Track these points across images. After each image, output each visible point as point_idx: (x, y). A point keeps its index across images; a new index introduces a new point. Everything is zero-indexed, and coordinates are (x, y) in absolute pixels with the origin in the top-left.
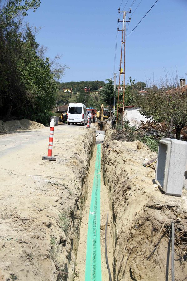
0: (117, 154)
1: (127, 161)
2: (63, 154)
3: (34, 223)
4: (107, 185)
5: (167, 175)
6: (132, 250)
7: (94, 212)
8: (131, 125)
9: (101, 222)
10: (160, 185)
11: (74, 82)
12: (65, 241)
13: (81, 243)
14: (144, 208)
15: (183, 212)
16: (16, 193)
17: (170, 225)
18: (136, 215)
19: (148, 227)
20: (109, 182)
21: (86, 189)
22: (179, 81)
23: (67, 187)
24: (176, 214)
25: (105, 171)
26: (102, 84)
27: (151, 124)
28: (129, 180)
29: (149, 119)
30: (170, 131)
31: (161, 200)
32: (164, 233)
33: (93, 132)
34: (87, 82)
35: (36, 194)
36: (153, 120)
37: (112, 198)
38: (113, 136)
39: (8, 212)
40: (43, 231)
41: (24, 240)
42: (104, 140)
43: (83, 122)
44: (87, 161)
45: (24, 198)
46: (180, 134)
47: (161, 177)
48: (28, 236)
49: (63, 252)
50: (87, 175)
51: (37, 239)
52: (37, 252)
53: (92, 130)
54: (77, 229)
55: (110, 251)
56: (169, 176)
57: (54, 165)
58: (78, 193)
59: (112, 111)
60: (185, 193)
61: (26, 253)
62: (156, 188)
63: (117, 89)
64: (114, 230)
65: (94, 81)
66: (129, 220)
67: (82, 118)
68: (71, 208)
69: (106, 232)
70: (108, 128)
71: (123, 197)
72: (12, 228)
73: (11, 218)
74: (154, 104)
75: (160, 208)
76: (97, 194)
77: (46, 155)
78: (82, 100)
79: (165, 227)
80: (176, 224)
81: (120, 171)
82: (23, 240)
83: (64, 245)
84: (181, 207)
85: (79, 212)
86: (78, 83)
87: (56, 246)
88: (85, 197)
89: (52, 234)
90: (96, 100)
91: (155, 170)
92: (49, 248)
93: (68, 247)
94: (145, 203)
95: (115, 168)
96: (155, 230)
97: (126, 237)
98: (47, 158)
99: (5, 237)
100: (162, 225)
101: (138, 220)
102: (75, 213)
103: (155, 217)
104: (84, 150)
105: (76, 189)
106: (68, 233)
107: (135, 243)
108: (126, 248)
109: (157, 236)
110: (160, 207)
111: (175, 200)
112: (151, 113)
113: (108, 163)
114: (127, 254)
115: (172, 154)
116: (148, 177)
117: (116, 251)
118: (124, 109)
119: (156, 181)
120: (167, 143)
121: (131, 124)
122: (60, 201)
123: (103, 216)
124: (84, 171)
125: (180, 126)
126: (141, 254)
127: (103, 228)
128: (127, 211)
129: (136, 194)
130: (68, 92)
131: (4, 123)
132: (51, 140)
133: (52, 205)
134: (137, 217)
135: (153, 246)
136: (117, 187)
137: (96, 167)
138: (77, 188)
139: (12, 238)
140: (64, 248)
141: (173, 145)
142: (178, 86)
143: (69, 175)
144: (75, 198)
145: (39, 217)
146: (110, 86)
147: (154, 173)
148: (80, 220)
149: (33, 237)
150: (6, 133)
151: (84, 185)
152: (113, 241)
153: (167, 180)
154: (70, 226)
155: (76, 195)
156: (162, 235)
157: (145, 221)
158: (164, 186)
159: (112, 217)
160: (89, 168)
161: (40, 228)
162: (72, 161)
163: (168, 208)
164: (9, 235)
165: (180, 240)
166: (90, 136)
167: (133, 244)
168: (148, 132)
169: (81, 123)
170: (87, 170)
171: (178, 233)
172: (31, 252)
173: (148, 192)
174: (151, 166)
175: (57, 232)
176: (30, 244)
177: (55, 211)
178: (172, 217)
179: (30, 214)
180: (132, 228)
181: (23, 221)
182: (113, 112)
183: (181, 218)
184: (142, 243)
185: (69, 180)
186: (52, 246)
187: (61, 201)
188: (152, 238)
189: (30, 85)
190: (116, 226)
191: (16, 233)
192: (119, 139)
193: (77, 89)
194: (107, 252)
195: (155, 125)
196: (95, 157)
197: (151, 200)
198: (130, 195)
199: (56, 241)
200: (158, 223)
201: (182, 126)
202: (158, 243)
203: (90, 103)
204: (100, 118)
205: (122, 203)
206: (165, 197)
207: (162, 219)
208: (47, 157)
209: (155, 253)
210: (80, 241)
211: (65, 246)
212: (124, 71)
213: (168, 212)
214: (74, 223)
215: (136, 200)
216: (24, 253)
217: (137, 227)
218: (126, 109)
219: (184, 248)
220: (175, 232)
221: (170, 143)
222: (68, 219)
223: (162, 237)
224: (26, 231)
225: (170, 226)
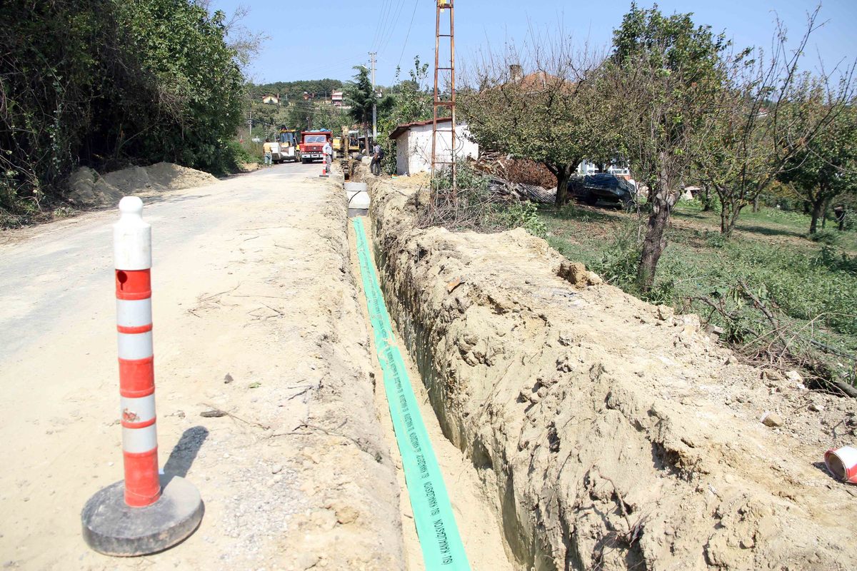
0: (499, 313)
86: (290, 85)
113: (457, 353)
118: (408, 130)
130: (271, 102)
131: (100, 177)
146: (363, 81)
189: (170, 75)
192: (445, 220)
193: (289, 96)
204: (341, 151)
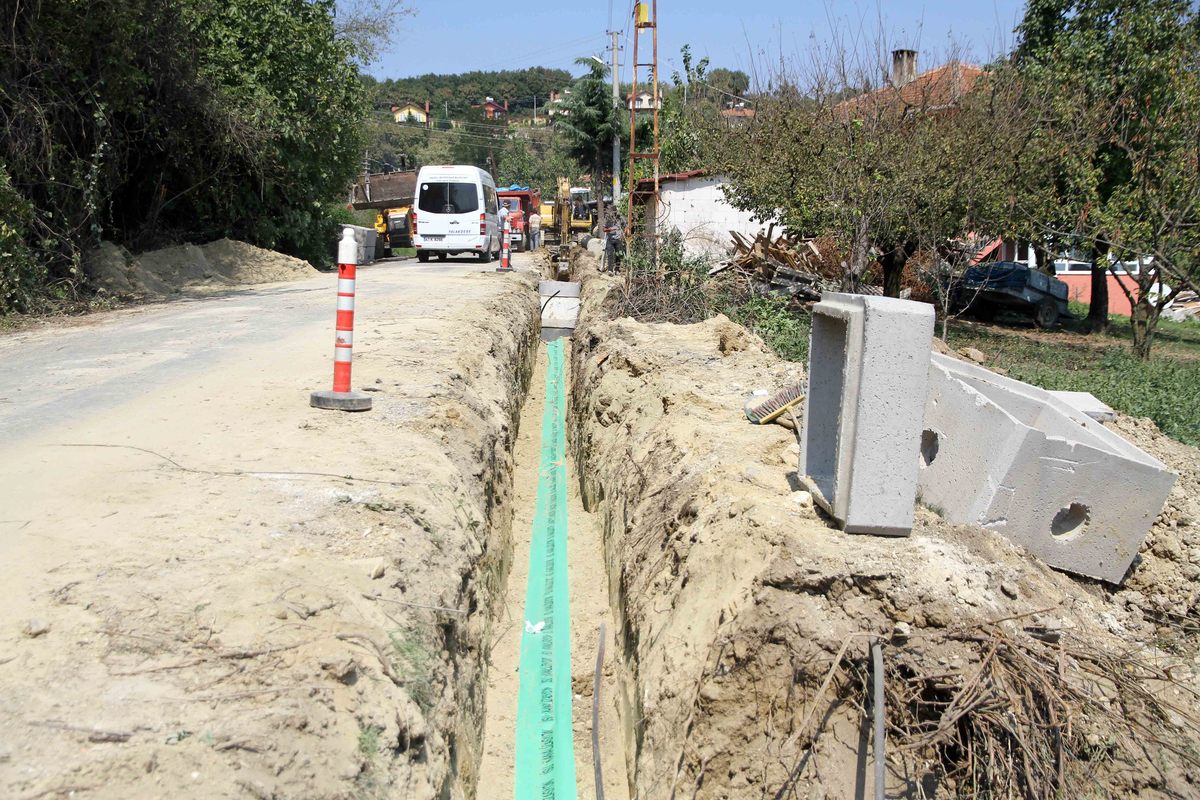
0: (635, 376)
1: (678, 401)
2: (399, 379)
3: (281, 668)
4: (593, 509)
5: (849, 448)
6: (709, 766)
7: (542, 624)
8: (691, 251)
9: (572, 662)
10: (820, 494)
11: (437, 74)
12: (419, 741)
13: (490, 753)
14: (756, 590)
15: (920, 598)
16: (197, 546)
17: (867, 655)
18: (722, 620)
19: (772, 668)
20: (602, 495)
21: (506, 527)
22: (891, 56)
23: (422, 516)
24: (892, 608)
25: (583, 452)
26: (561, 80)
27: (775, 246)
28: (687, 478)
29: (766, 225)
30: (857, 269)
31: (825, 554)
32: (842, 688)
33: (528, 287)
34: (494, 74)
35: (286, 551)
36: (785, 227)
37: (617, 562)
38: (616, 302)
39: (166, 626)
40: (322, 701)
41: (243, 739)
42: (577, 322)
43: (484, 249)
44: (504, 409)
45: (234, 567)
46: (898, 284)
47: (823, 460)
48: (259, 721)
49: (412, 785)
50: (507, 468)
51: (298, 734)
52: (302, 787)
53: (523, 280)
54: (471, 695)
55: (614, 777)
56: (858, 452)
57: (362, 430)
58: (471, 542)
59: (605, 199)
60: (926, 524)
61: (250, 790)
62: (803, 506)
63: (628, 102)
64: (631, 691)
65: (524, 71)
66: (691, 646)
67: (478, 229)
68: (442, 602)
69: (597, 703)
70: (591, 270)
71: (663, 554)
72: (187, 690)
73: (180, 652)
74: (784, 158)
75: (823, 588)
76: (551, 546)
77: (326, 388)
78: (473, 155)
79: (843, 664)
80: (890, 648)
81: (649, 446)
82: (235, 740)
83: (418, 758)
84: (908, 579)
85: (477, 623)
86: (455, 81)
87: (381, 761)
88: (501, 562)
89: (364, 710)
90: (535, 152)
91: (796, 432)
92: (354, 769)
93: (437, 765)
94: (759, 568)
95: (629, 433)
96: (805, 679)
97: (682, 714)
98: (328, 400)
99: (155, 729)
100: (832, 656)
101: (733, 642)
102: (460, 626)
103: (803, 627)
104: (490, 364)
105: (461, 525)
106: (433, 710)
107: (720, 736)
108: (681, 761)
109: (814, 704)
110: (821, 582)
111: (885, 552)
112: (773, 198)
113: (594, 417)
114: (686, 786)
115: (866, 359)
116: (767, 462)
117: (640, 775)
118: (660, 187)
119: (804, 478)
120: (847, 313)
121: (690, 248)
122: (393, 575)
123: (582, 639)
124: (493, 453)
125: (900, 249)
126: (747, 783)
127: (582, 685)
128: (684, 609)
129: (718, 535)
130: (411, 120)
131: (133, 258)
132: (346, 320)
133: (358, 593)
134: (725, 629)
135: (795, 744)
136: (637, 513)
137: (546, 435)
138: (465, 522)
139: (189, 733)
140: (420, 771)
141: (872, 317)
142: (886, 78)
143: (430, 466)
144: (460, 564)
145: (305, 643)
146: (595, 92)
147: (794, 446)
148: (484, 656)
149: (282, 727)
150: (146, 300)
151: (494, 510)
152: (628, 739)
153: (852, 470)
154: (441, 678)
155: (463, 548)
156: (832, 697)
157: (758, 643)
158: (837, 497)
159: (621, 639)
160: (517, 442)
161: (309, 689)
162: (441, 408)
163: (855, 584)
164: (176, 720)
165: (909, 717)
166: (517, 307)
167: (715, 739)
168: (763, 282)
169: (474, 251)
170: (507, 449)
171: (900, 688)
172: (276, 788)
173: (768, 523)
174: (779, 420)
175: (385, 705)
176: (270, 753)
177: (374, 616)
178: (875, 624)
179: (265, 631)
180: (705, 676)
181: (235, 661)
182: (611, 202)
183: (910, 624)
184: (749, 735)
185: (431, 487)
186: (363, 760)
187: (399, 575)
188: (792, 711)
189: (244, 91)
190: (637, 674)
191: (204, 712)
192: (642, 312)
193: (451, 106)
194: (604, 781)
195: (791, 252)
196: (538, 397)
197: (786, 556)
198: (693, 540)
199: (382, 742)
200: (814, 648)
201: (905, 248)
202: (818, 734)
203: (509, 164)
204: (554, 230)
205: (660, 579)
206: (842, 542)
207: (832, 631)
208: (331, 396)
209: (805, 773)
210: (488, 742)
211: (421, 763)
212: (655, 17)
213: (856, 602)
214: (456, 667)
215: (718, 559)
216: (245, 791)
217: (727, 669)
218: (665, 186)
219: (926, 747)
220: (887, 685)
221: (860, 309)
222: (431, 648)
223: (835, 705)
224: (247, 704)
225: (867, 659)
